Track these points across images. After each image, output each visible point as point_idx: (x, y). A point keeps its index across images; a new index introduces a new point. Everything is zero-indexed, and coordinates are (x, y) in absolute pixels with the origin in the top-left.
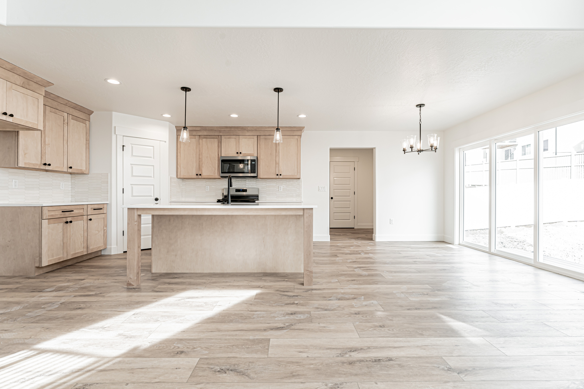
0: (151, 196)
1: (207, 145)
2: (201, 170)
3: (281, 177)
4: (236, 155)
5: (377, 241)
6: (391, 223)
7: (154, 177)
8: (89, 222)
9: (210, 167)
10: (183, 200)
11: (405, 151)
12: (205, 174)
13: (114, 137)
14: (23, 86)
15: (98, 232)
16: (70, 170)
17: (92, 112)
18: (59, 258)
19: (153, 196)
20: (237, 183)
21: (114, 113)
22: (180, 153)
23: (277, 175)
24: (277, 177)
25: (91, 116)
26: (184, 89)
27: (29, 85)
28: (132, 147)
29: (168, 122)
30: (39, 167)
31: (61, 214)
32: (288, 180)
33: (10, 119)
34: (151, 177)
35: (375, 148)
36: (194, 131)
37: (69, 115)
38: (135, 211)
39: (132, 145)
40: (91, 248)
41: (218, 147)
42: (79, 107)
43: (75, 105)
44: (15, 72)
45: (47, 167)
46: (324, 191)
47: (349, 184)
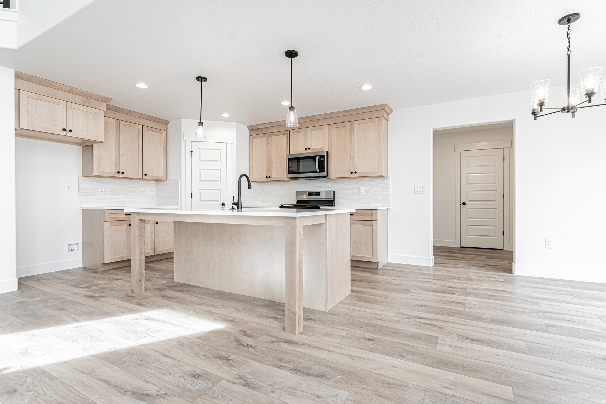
0: (218, 201)
1: (276, 143)
2: (271, 172)
3: (356, 175)
4: (305, 151)
5: (516, 274)
6: (547, 246)
7: (221, 182)
8: (156, 225)
9: (279, 167)
10: (260, 205)
11: (535, 115)
12: (274, 176)
13: (183, 143)
14: (83, 104)
15: (167, 235)
16: (145, 177)
17: (168, 122)
18: (122, 256)
19: (219, 200)
20: (311, 186)
21: (183, 120)
22: (252, 154)
23: (352, 173)
24: (352, 175)
25: (168, 125)
26: (200, 79)
27: (89, 103)
28: (200, 152)
29: (235, 123)
30: (113, 175)
31: (124, 217)
32: (371, 179)
33: (70, 134)
34: (218, 181)
35: (514, 120)
36: (264, 129)
37: (144, 127)
38: (136, 215)
39: (200, 150)
40: (159, 250)
41: (286, 144)
42: (154, 118)
43: (148, 117)
44: (73, 92)
45: (121, 175)
46: (423, 193)
47: (494, 183)
